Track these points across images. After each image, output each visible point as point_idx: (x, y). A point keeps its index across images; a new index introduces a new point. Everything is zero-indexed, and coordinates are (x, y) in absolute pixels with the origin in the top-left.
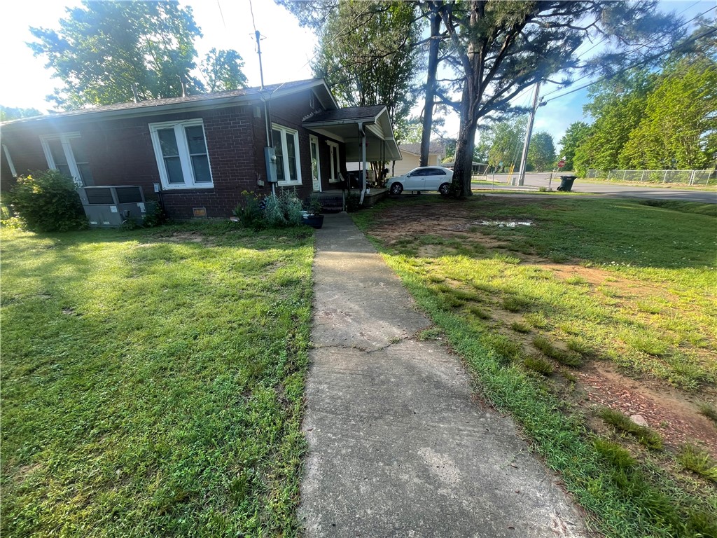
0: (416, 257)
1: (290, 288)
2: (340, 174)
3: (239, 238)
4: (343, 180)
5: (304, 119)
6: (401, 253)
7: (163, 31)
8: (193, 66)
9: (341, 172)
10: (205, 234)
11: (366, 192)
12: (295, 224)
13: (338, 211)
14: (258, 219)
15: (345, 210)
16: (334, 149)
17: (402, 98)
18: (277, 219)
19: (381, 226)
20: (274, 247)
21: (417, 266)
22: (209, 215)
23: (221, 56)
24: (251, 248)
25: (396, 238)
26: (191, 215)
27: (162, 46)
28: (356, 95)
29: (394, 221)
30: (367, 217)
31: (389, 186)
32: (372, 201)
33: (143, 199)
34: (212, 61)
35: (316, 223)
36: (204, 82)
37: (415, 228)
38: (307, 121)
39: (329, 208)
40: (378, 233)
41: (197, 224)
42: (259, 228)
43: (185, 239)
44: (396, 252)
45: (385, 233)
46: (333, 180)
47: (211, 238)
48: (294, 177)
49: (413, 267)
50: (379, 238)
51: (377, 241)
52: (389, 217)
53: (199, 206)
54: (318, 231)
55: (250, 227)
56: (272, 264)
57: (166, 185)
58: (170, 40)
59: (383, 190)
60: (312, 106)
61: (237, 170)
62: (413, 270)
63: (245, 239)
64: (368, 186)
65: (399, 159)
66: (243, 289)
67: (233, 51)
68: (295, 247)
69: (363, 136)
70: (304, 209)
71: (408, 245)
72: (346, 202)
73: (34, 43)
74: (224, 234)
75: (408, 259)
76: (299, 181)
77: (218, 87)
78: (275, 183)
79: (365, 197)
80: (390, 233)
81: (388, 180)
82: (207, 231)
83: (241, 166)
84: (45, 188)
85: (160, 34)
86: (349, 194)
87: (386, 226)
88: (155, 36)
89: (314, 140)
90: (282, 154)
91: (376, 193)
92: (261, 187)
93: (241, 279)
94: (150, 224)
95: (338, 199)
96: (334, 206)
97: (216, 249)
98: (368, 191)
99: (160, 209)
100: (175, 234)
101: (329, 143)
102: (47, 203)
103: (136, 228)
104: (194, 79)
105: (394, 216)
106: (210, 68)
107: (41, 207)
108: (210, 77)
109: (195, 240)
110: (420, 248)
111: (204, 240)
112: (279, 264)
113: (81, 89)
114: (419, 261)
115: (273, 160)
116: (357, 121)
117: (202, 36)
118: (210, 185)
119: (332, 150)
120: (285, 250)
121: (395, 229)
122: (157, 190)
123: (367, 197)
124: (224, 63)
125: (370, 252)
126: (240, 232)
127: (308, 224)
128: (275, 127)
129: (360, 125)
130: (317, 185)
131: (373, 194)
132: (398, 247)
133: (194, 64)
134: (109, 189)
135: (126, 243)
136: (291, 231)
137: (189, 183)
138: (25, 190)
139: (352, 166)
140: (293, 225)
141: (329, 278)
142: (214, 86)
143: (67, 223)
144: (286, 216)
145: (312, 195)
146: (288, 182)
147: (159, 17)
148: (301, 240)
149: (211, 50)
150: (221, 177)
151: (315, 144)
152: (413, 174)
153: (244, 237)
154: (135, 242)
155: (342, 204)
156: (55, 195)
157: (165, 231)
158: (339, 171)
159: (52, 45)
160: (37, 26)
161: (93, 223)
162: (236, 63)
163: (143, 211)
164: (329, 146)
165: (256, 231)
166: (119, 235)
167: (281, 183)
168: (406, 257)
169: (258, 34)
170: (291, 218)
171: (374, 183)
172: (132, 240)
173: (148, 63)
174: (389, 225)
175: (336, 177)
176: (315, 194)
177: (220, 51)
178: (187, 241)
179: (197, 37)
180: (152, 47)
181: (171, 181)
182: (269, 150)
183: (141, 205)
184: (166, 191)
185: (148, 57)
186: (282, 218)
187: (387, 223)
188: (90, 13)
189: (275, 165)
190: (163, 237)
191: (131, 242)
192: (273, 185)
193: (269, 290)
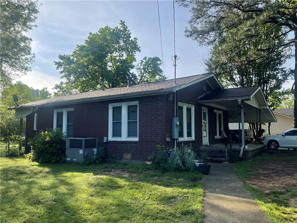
0: (286, 206)
1: (188, 217)
2: (224, 133)
3: (151, 177)
4: (226, 137)
5: (199, 98)
6: (273, 202)
7: (120, 51)
8: (132, 67)
9: (224, 131)
10: (130, 172)
11: (245, 148)
12: (189, 170)
13: (221, 162)
14: (164, 164)
15: (228, 161)
16: (220, 115)
17: (274, 77)
18: (177, 165)
19: (257, 176)
20: (175, 186)
21: (286, 214)
22: (133, 158)
23: (149, 60)
24: (160, 185)
25: (270, 188)
26: (121, 158)
27: (118, 58)
28: (237, 78)
29: (269, 174)
30: (245, 168)
31: (265, 142)
32: (250, 155)
33: (97, 146)
34: (143, 63)
35: (205, 170)
36: (137, 75)
37: (288, 181)
38: (201, 99)
39: (214, 159)
40: (254, 182)
41: (125, 164)
42: (165, 170)
43: (119, 174)
44: (270, 200)
45: (260, 183)
46: (218, 137)
47: (134, 175)
48: (189, 135)
49: (283, 214)
50: (255, 187)
51: (254, 190)
52: (264, 169)
53: (127, 152)
54: (206, 177)
55: (159, 169)
56: (175, 198)
57: (111, 138)
58: (123, 55)
59: (260, 146)
60: (205, 89)
61: (154, 131)
62: (282, 216)
63: (156, 178)
64: (247, 142)
65: (274, 121)
66: (157, 213)
67: (156, 57)
68: (190, 187)
69: (242, 108)
70: (196, 159)
71: (281, 196)
72: (228, 155)
73: (59, 62)
74: (142, 172)
75: (279, 207)
76: (193, 138)
77: (145, 77)
78: (177, 139)
79: (244, 152)
80: (265, 184)
81: (264, 138)
82: (131, 170)
83: (157, 129)
84: (52, 138)
85: (118, 52)
86: (231, 149)
87: (262, 178)
88: (115, 53)
89: (205, 110)
90: (183, 121)
91: (254, 149)
92: (168, 142)
93: (156, 206)
94: (97, 162)
95: (221, 152)
96: (218, 157)
97: (138, 183)
98: (246, 147)
99: (104, 153)
100: (112, 170)
101: (215, 111)
102: (50, 146)
103: (90, 164)
104: (132, 74)
105: (270, 169)
106: (142, 67)
107: (46, 148)
108: (141, 72)
109: (125, 176)
110: (291, 199)
111: (130, 176)
112: (179, 199)
113: (74, 82)
114: (288, 210)
115: (177, 125)
116: (237, 99)
117: (140, 51)
118: (136, 139)
119: (218, 116)
120: (183, 189)
121: (270, 181)
122: (105, 141)
123: (245, 152)
124: (150, 64)
125: (247, 198)
126: (152, 172)
127: (199, 170)
128: (180, 104)
129: (240, 101)
130: (206, 141)
131: (251, 149)
132: (272, 196)
133: (134, 66)
134: (82, 140)
135: (87, 174)
136: (186, 174)
137: (124, 137)
138: (42, 139)
139: (233, 126)
140: (188, 170)
141: (215, 214)
142: (143, 76)
143: (56, 158)
144: (183, 163)
145: (202, 148)
146: (185, 138)
147: (119, 45)
148: (194, 183)
149: (144, 58)
150: (144, 134)
151: (205, 113)
152: (287, 134)
153: (155, 176)
154: (91, 174)
155: (225, 156)
156: (54, 142)
157: (106, 167)
158: (222, 130)
159: (67, 62)
160: (62, 55)
161: (68, 159)
162: (157, 63)
163: (95, 153)
164: (216, 113)
165: (162, 173)
166: (81, 168)
167: (181, 139)
168: (278, 205)
169: (176, 57)
170: (187, 165)
171: (252, 139)
172: (90, 172)
173: (109, 67)
174: (265, 177)
175: (220, 134)
176: (204, 147)
177: (149, 58)
178: (120, 176)
179: (137, 52)
180: (112, 59)
181: (114, 135)
182: (175, 118)
183: (95, 150)
184: (110, 141)
185: (110, 64)
186: (181, 165)
187: (263, 175)
188: (88, 47)
189: (178, 128)
190: (105, 171)
191: (89, 174)
192: (176, 141)
193: (174, 216)
